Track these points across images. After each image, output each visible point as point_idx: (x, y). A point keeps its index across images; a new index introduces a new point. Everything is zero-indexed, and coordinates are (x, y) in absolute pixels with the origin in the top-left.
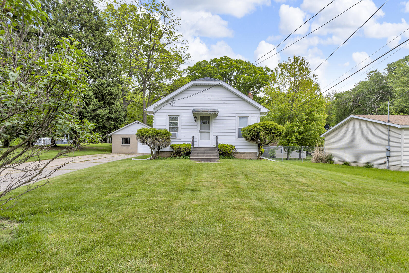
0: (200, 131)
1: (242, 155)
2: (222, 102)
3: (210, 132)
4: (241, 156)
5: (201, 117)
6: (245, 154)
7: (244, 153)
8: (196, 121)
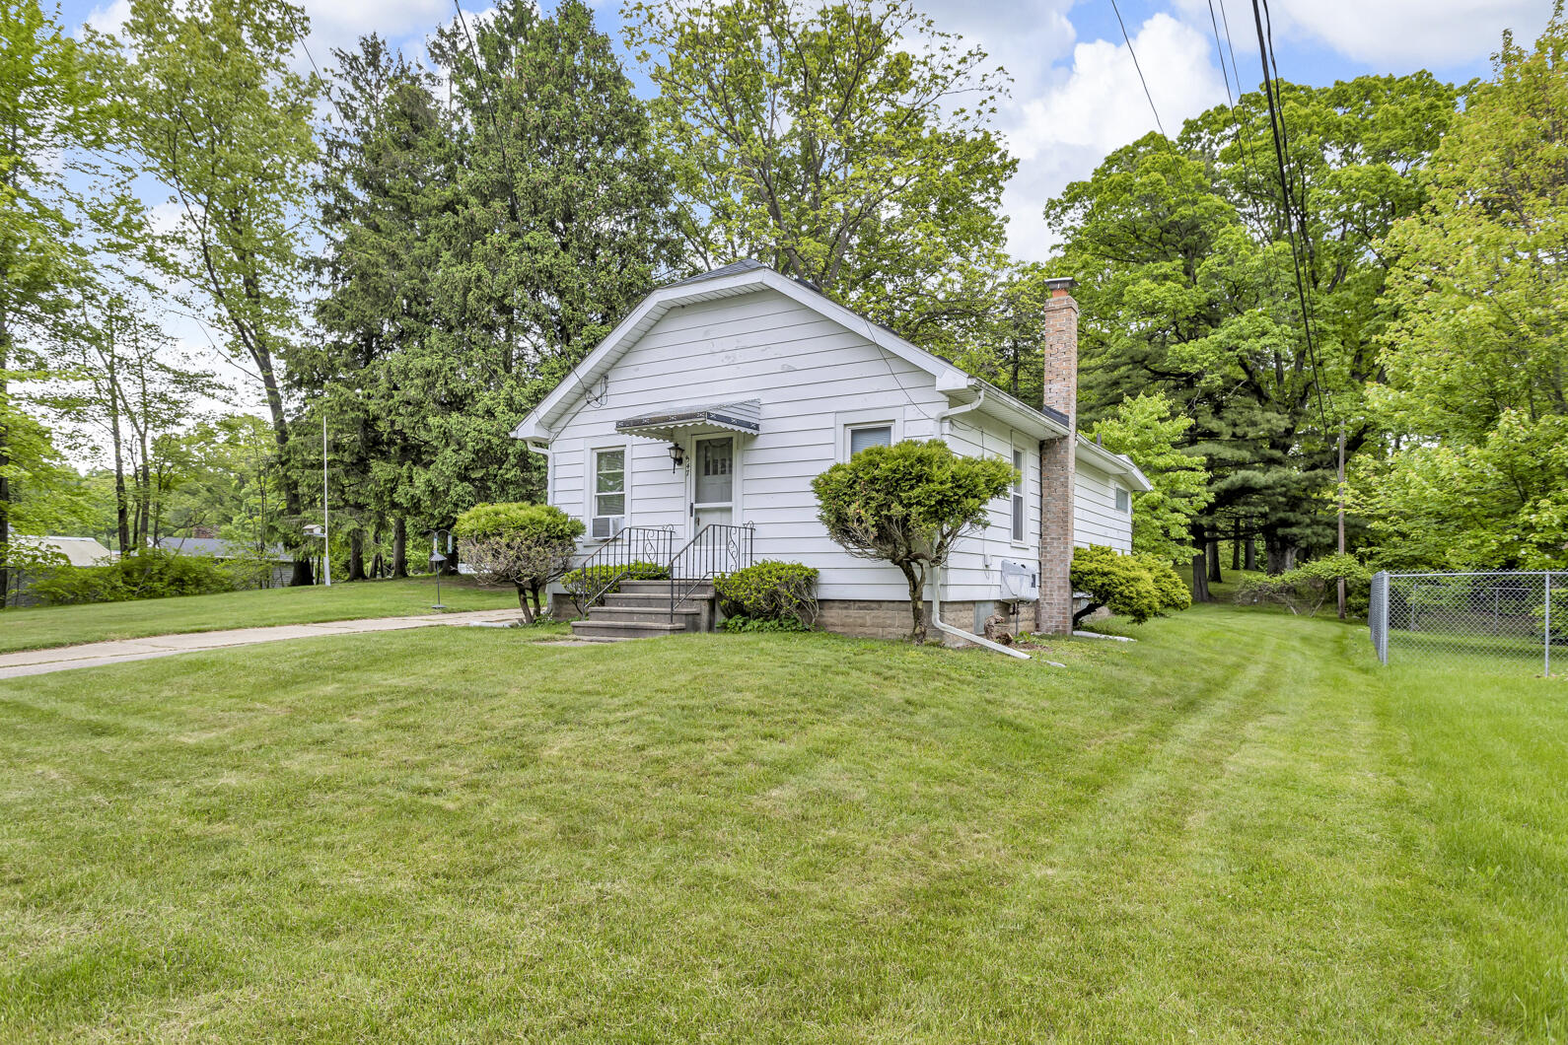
0: (696, 506)
1: (869, 617)
2: (776, 366)
3: (729, 510)
4: (860, 621)
5: (698, 442)
6: (880, 613)
7: (874, 605)
8: (679, 461)
